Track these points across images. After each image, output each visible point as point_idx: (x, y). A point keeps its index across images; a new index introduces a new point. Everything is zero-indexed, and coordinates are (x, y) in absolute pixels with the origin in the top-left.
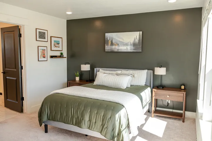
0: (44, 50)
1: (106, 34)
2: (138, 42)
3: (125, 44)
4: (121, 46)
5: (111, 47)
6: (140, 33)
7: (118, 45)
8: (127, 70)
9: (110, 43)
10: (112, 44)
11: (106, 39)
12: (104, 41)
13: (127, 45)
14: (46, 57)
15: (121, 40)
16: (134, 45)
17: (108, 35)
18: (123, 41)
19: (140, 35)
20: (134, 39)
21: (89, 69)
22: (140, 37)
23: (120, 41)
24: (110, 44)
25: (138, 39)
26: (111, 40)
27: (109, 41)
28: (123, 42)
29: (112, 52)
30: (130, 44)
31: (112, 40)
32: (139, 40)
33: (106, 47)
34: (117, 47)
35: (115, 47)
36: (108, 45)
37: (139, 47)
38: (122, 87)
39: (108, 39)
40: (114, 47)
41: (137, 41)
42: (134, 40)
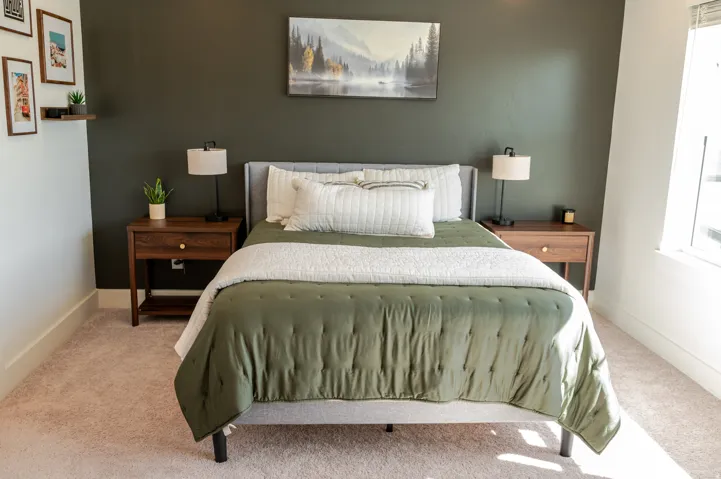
0: (22, 78)
1: (294, 22)
2: (426, 64)
3: (373, 66)
4: (359, 75)
5: (317, 76)
6: (433, 28)
7: (346, 68)
8: (383, 166)
9: (310, 61)
10: (320, 64)
11: (292, 43)
12: (285, 52)
13: (380, 69)
14: (32, 114)
15: (358, 51)
16: (411, 71)
17: (302, 27)
18: (365, 55)
19: (432, 37)
20: (412, 50)
21: (223, 170)
22: (432, 44)
23: (353, 56)
24: (310, 64)
25: (426, 51)
26: (315, 49)
27: (305, 49)
28: (367, 60)
29: (321, 98)
30: (393, 67)
31: (320, 49)
32: (430, 55)
33: (293, 74)
34: (340, 78)
35: (332, 79)
36: (300, 67)
37: (428, 81)
38: (420, 233)
39: (304, 41)
40: (326, 76)
41: (421, 58)
42: (408, 53)
